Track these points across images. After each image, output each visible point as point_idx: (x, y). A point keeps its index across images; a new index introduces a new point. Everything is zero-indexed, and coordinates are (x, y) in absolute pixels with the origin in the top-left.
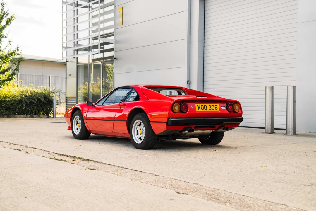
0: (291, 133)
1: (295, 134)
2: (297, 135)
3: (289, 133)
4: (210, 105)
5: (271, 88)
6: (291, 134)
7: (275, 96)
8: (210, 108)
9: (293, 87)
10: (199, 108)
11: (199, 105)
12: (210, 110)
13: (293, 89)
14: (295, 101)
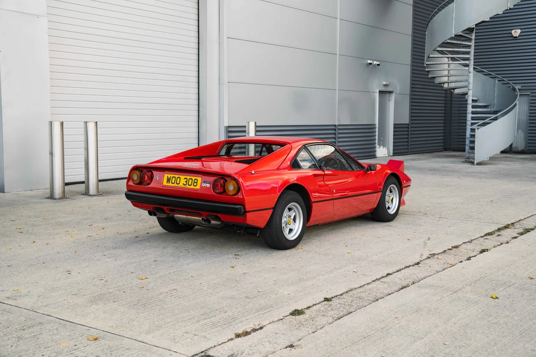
4: (187, 178)
8: (185, 183)
10: (168, 180)
11: (169, 176)
12: (183, 186)
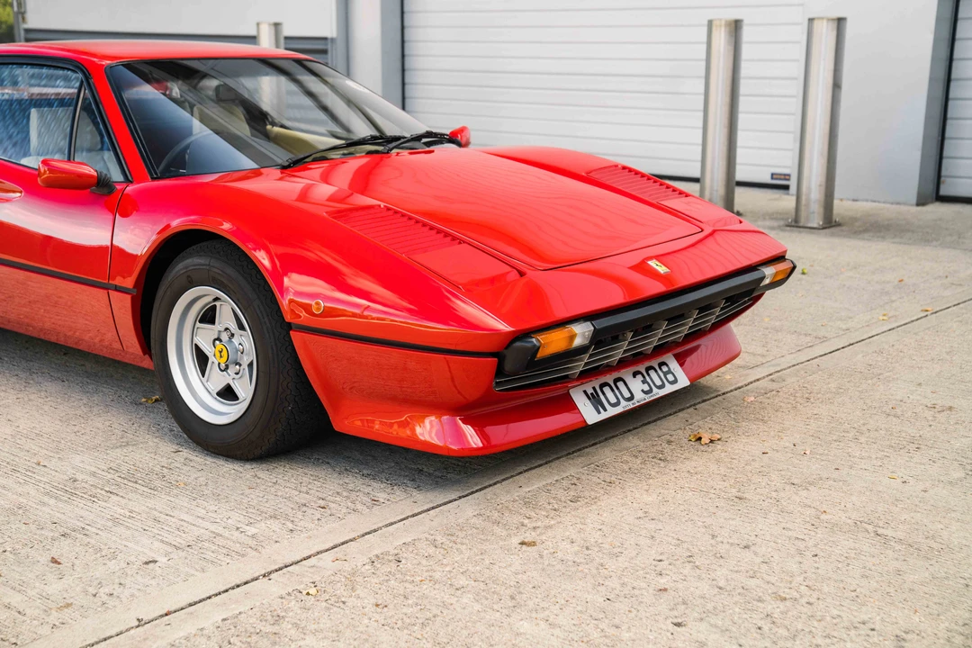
0: (817, 221)
1: (830, 222)
2: (838, 225)
3: (808, 219)
5: (733, 25)
6: (815, 225)
7: (746, 69)
9: (835, 25)
13: (835, 33)
14: (837, 85)
